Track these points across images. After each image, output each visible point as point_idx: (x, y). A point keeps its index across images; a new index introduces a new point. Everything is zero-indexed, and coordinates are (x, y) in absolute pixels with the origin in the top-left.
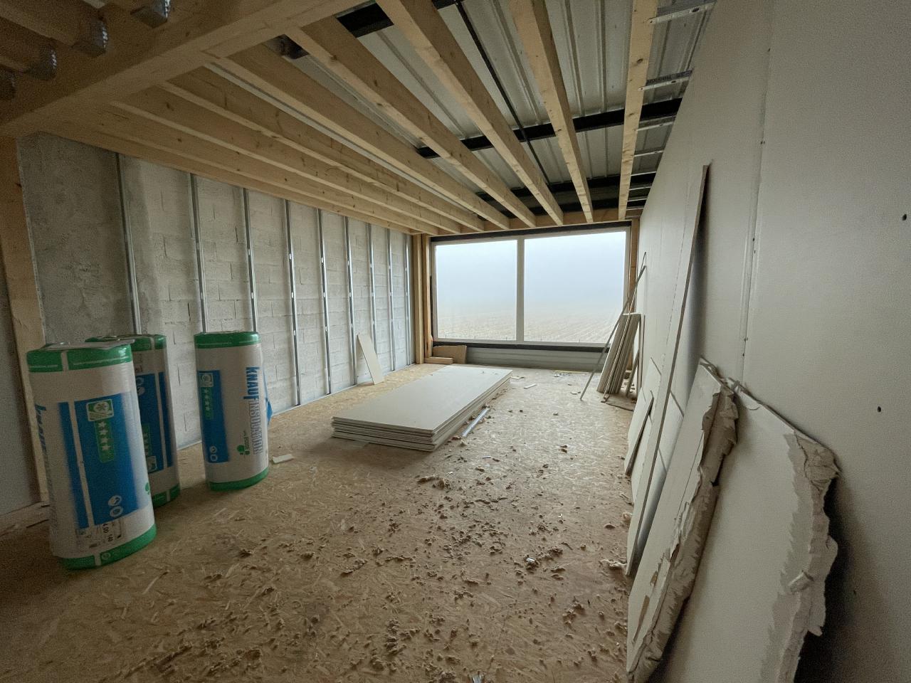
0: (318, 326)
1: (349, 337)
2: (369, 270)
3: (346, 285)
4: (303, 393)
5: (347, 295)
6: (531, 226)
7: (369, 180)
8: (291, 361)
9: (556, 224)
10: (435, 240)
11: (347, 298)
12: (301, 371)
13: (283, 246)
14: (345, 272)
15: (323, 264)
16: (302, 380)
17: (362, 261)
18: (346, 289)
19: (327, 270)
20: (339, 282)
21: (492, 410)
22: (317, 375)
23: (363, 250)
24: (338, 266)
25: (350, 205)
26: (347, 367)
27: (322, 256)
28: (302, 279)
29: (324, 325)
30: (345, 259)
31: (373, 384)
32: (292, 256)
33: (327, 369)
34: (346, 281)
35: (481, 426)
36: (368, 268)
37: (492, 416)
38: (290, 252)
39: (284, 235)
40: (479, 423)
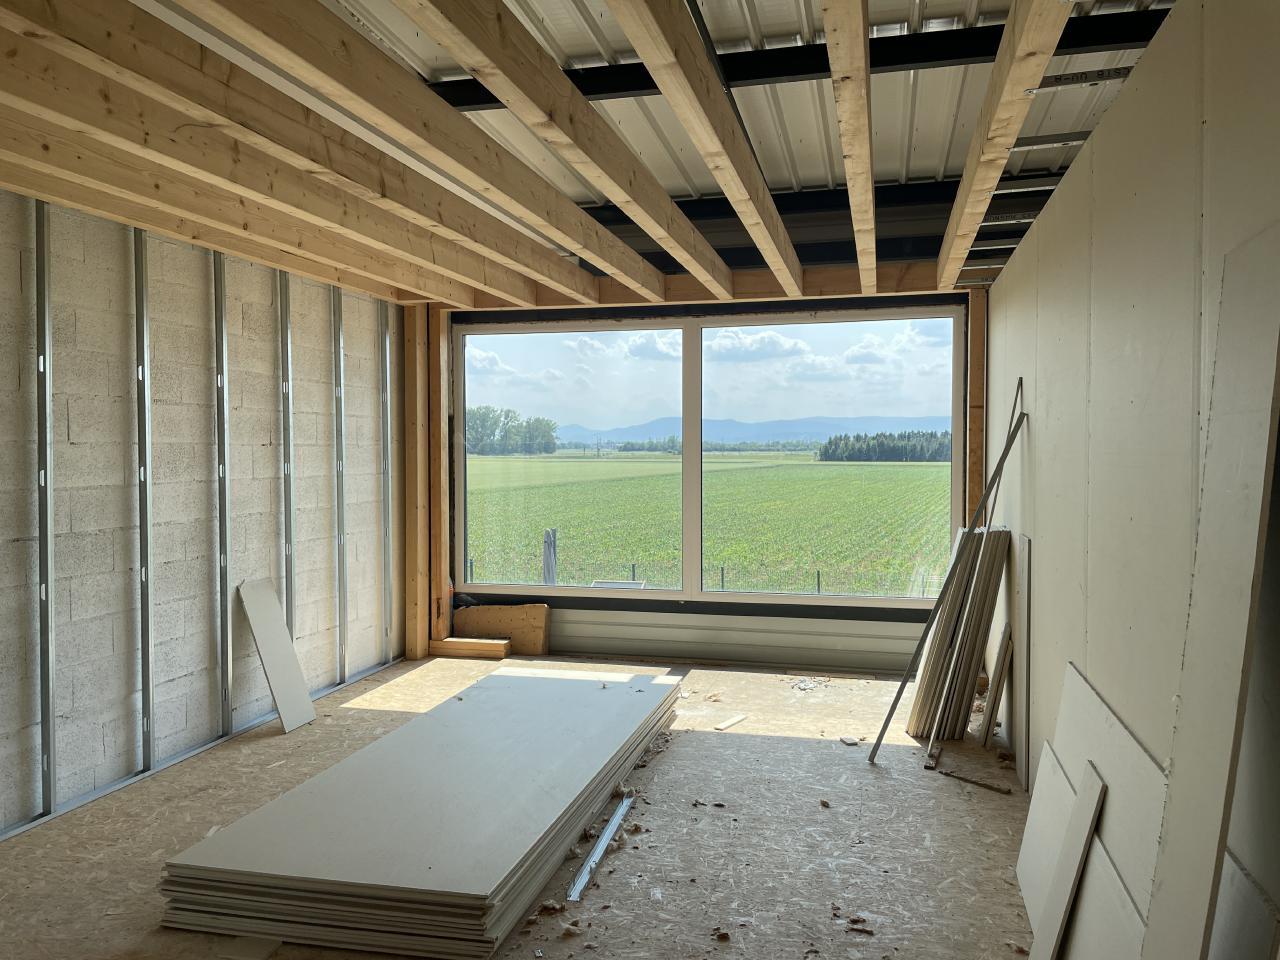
0: (119, 567)
1: (211, 593)
2: (280, 401)
3: (209, 445)
4: (63, 774)
5: (210, 471)
6: (723, 296)
7: (301, 163)
8: (26, 679)
9: (786, 295)
10: (463, 320)
11: (209, 482)
12: (58, 706)
13: (22, 332)
14: (209, 406)
15: (141, 385)
16: (61, 735)
17: (259, 376)
18: (209, 454)
19: (154, 401)
20: (189, 435)
21: (641, 806)
22: (107, 717)
23: (263, 346)
24: (188, 392)
25: (233, 223)
26: (199, 684)
27: (140, 361)
28: (74, 428)
29: (138, 565)
30: (209, 369)
31: (281, 731)
32: (47, 364)
33: (139, 696)
34: (208, 433)
35: (616, 862)
36: (276, 395)
37: (643, 825)
38: (41, 351)
39: (25, 301)
40: (609, 851)
